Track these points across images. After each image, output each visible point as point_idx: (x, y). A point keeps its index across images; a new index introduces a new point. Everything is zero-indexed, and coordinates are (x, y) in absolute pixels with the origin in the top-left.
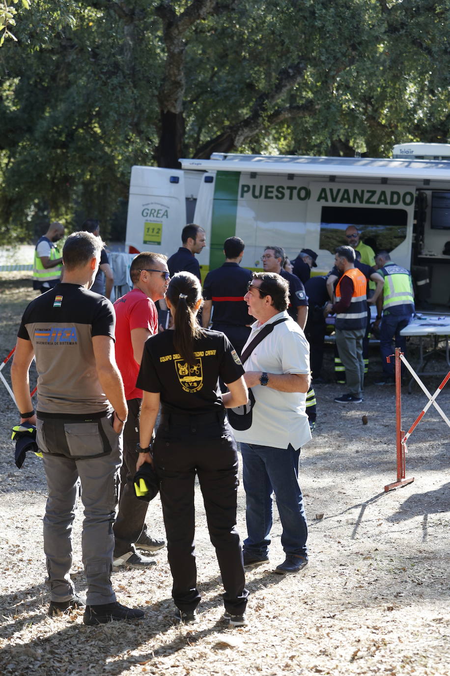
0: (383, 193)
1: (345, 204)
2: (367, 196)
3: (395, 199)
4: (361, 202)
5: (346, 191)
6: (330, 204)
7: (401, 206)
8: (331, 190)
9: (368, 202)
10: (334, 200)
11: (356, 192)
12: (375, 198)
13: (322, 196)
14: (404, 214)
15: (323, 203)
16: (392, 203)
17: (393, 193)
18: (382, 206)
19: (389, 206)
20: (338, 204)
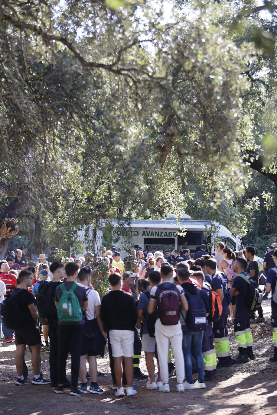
0: (166, 232)
1: (152, 237)
2: (160, 234)
3: (170, 235)
4: (158, 236)
5: (152, 232)
6: (147, 237)
7: (172, 237)
8: (147, 232)
9: (160, 236)
10: (148, 235)
11: (156, 232)
12: (163, 234)
13: (144, 234)
14: (174, 240)
15: (144, 237)
16: (169, 236)
17: (169, 232)
18: (166, 237)
19: (168, 237)
20: (149, 237)
